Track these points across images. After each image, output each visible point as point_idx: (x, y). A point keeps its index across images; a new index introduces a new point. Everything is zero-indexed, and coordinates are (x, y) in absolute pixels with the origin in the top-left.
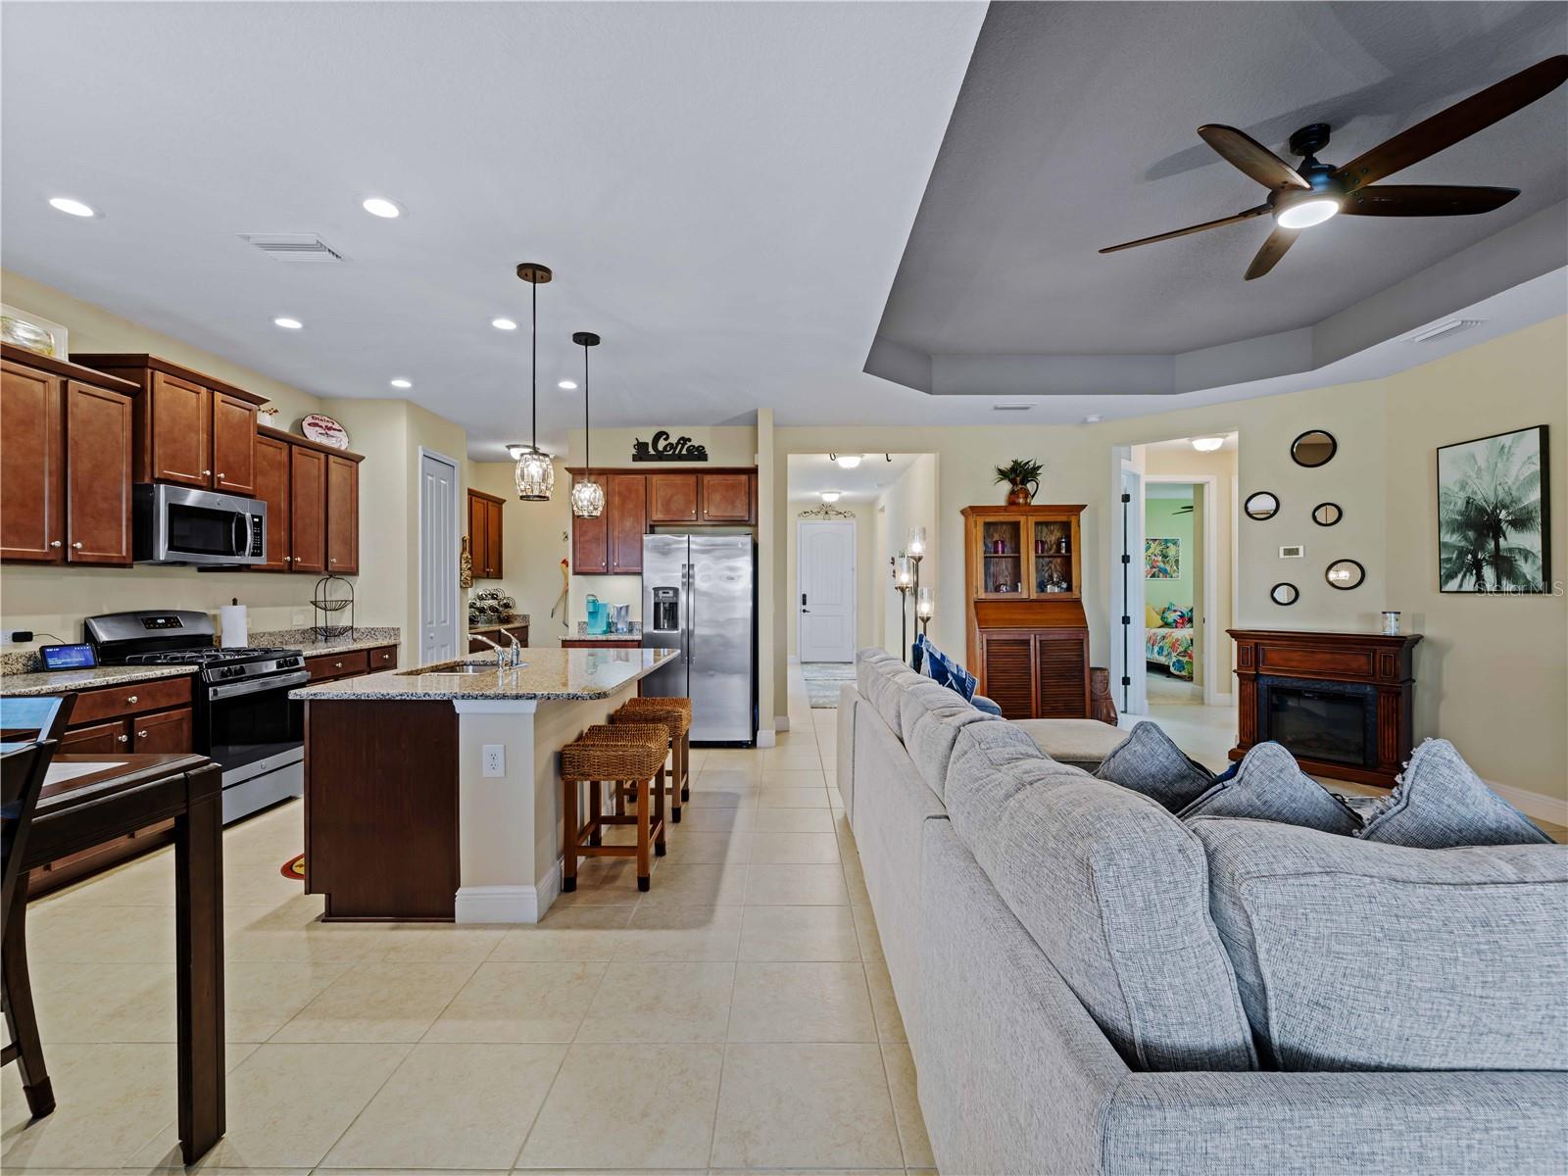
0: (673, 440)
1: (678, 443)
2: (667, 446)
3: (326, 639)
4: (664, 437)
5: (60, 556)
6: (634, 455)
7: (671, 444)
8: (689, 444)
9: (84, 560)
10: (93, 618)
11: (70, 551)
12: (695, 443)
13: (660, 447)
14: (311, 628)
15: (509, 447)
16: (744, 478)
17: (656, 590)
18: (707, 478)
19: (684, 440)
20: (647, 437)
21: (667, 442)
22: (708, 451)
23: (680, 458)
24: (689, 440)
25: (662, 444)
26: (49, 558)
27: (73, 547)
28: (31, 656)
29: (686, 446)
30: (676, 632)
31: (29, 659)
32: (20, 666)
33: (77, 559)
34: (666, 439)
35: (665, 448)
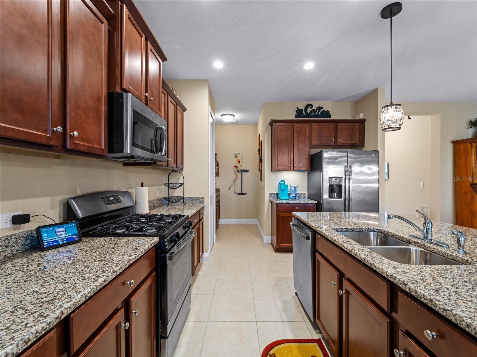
0: (314, 108)
1: (317, 110)
2: (311, 111)
3: (168, 204)
4: (310, 106)
5: (59, 143)
6: (296, 115)
7: (314, 110)
8: (322, 110)
9: (78, 148)
10: (74, 198)
11: (68, 138)
12: (325, 109)
13: (308, 112)
14: (165, 198)
15: (222, 116)
16: (357, 125)
17: (330, 178)
18: (339, 125)
19: (320, 108)
20: (302, 107)
21: (311, 109)
22: (331, 113)
23: (318, 116)
24: (322, 108)
25: (309, 110)
26: (52, 143)
27: (71, 135)
28: (28, 236)
29: (321, 111)
30: (340, 199)
31: (27, 239)
32: (19, 247)
33: (73, 147)
34: (311, 108)
35: (311, 112)
